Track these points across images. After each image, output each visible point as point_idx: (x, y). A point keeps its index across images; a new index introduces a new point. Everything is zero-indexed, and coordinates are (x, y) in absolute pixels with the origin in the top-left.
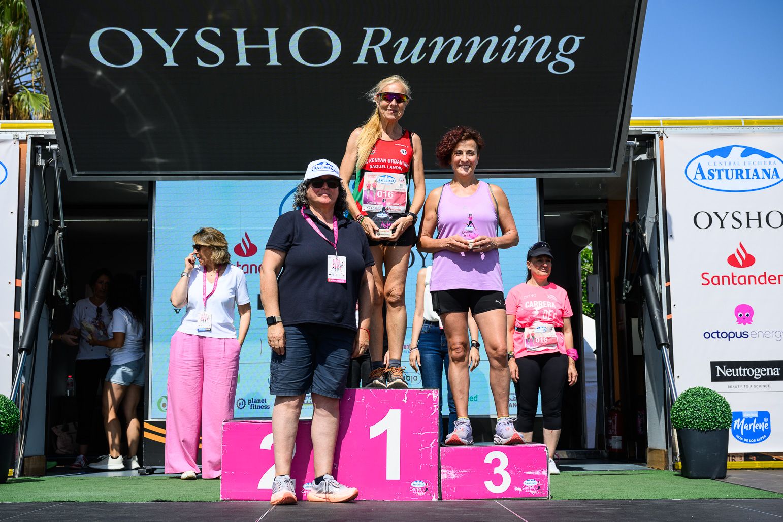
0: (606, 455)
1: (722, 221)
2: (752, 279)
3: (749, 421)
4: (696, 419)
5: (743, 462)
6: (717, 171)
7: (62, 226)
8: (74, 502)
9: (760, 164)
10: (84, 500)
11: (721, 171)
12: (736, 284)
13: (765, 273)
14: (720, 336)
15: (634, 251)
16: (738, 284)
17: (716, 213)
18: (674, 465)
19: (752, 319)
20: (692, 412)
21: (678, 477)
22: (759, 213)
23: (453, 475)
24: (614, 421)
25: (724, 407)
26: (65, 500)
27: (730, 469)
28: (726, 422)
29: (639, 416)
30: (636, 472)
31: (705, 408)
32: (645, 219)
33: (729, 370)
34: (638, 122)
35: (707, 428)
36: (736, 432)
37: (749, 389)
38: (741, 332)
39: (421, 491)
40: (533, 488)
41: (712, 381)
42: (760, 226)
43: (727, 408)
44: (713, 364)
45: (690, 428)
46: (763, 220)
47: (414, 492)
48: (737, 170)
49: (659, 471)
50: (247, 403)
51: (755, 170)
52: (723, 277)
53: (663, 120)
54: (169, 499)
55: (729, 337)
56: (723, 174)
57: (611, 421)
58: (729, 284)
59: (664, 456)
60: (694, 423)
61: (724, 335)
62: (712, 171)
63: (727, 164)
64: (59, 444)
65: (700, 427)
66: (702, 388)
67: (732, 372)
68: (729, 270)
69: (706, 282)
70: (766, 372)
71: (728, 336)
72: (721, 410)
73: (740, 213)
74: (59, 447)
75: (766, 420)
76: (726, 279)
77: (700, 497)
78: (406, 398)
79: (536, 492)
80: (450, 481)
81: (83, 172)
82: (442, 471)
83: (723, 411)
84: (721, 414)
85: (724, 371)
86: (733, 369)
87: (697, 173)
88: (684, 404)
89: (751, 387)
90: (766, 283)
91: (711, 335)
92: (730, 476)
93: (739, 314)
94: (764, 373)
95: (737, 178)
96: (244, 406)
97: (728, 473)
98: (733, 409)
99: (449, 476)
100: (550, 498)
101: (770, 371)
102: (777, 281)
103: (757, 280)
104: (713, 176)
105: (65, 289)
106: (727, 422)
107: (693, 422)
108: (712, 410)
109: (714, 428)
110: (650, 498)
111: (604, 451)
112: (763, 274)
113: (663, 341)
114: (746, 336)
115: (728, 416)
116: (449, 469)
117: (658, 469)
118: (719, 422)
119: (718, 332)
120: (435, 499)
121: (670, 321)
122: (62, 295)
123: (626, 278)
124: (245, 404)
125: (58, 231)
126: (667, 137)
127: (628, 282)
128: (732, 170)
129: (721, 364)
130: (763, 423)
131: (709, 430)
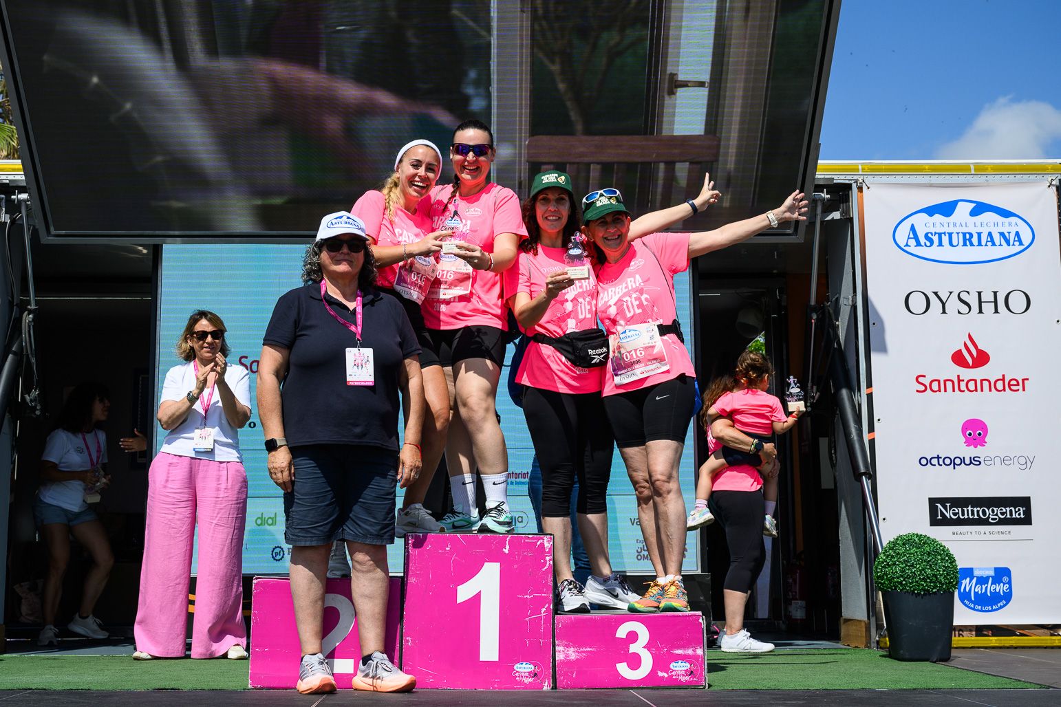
0: (783, 627)
1: (944, 305)
2: (986, 384)
3: (982, 581)
4: (909, 578)
5: (974, 638)
6: (937, 235)
7: (33, 306)
8: (45, 689)
9: (996, 225)
10: (59, 687)
11: (943, 235)
12: (964, 391)
13: (1003, 376)
14: (941, 462)
15: (823, 344)
16: (966, 390)
17: (936, 293)
18: (878, 642)
19: (986, 440)
20: (903, 568)
21: (884, 658)
22: (995, 293)
23: (573, 654)
24: (795, 581)
25: (947, 561)
26: (33, 688)
27: (956, 648)
28: (950, 583)
29: (829, 574)
30: (825, 652)
31: (922, 562)
32: (837, 300)
33: (954, 510)
34: (828, 167)
35: (924, 590)
36: (965, 597)
37: (982, 537)
38: (970, 458)
39: (527, 677)
40: (683, 673)
41: (931, 525)
42: (996, 311)
43: (951, 563)
44: (933, 502)
45: (901, 590)
46: (1000, 302)
47: (517, 678)
48: (964, 234)
49: (857, 650)
50: (286, 552)
51: (990, 234)
52: (945, 381)
53: (862, 164)
54: (176, 687)
55: (955, 464)
56: (945, 239)
57: (791, 581)
58: (954, 391)
59: (864, 630)
60: (906, 584)
61: (948, 461)
62: (930, 235)
63: (951, 225)
64: (24, 609)
65: (915, 590)
66: (917, 535)
67: (958, 513)
68: (955, 371)
69: (923, 388)
70: (1006, 512)
71: (953, 462)
72: (944, 566)
73: (968, 292)
74: (24, 614)
75: (1005, 579)
76: (949, 384)
77: (914, 686)
78: (507, 547)
79: (687, 678)
80: (568, 663)
81: (63, 232)
82: (557, 648)
83: (946, 567)
84: (944, 571)
85: (947, 512)
86: (960, 509)
87: (909, 238)
88: (892, 556)
89: (985, 533)
90: (1004, 390)
91: (929, 462)
92: (956, 657)
93: (968, 432)
94: (1002, 514)
95: (965, 245)
96: (283, 557)
97: (954, 653)
98: (961, 564)
99: (567, 656)
100: (707, 687)
101: (1011, 511)
102: (1020, 387)
103: (993, 386)
104: (932, 242)
105: (35, 393)
106: (952, 583)
107: (904, 582)
108: (931, 566)
109: (934, 590)
110: (845, 688)
111: (781, 622)
112: (1001, 378)
113: (862, 469)
114: (978, 463)
115: (953, 574)
116: (567, 646)
117: (856, 647)
118: (940, 583)
119: (938, 457)
120: (546, 687)
121: (872, 442)
122: (31, 401)
123: (812, 382)
124: (284, 554)
125: (26, 312)
126: (868, 188)
127: (815, 388)
128: (958, 233)
129: (943, 501)
130: (1002, 584)
131: (927, 593)
